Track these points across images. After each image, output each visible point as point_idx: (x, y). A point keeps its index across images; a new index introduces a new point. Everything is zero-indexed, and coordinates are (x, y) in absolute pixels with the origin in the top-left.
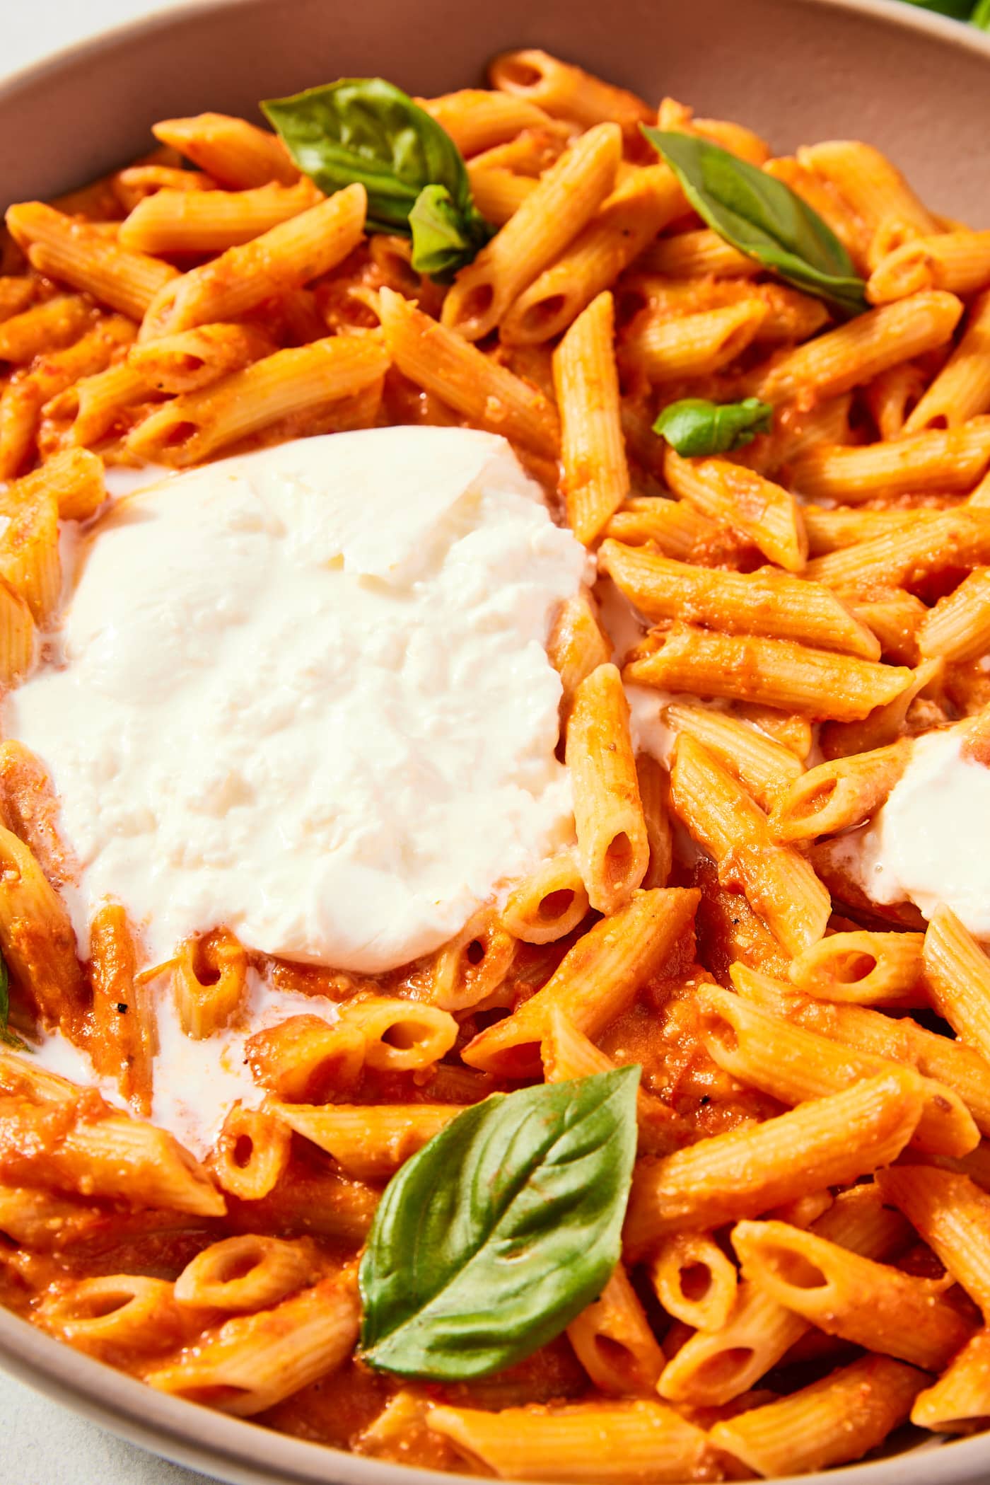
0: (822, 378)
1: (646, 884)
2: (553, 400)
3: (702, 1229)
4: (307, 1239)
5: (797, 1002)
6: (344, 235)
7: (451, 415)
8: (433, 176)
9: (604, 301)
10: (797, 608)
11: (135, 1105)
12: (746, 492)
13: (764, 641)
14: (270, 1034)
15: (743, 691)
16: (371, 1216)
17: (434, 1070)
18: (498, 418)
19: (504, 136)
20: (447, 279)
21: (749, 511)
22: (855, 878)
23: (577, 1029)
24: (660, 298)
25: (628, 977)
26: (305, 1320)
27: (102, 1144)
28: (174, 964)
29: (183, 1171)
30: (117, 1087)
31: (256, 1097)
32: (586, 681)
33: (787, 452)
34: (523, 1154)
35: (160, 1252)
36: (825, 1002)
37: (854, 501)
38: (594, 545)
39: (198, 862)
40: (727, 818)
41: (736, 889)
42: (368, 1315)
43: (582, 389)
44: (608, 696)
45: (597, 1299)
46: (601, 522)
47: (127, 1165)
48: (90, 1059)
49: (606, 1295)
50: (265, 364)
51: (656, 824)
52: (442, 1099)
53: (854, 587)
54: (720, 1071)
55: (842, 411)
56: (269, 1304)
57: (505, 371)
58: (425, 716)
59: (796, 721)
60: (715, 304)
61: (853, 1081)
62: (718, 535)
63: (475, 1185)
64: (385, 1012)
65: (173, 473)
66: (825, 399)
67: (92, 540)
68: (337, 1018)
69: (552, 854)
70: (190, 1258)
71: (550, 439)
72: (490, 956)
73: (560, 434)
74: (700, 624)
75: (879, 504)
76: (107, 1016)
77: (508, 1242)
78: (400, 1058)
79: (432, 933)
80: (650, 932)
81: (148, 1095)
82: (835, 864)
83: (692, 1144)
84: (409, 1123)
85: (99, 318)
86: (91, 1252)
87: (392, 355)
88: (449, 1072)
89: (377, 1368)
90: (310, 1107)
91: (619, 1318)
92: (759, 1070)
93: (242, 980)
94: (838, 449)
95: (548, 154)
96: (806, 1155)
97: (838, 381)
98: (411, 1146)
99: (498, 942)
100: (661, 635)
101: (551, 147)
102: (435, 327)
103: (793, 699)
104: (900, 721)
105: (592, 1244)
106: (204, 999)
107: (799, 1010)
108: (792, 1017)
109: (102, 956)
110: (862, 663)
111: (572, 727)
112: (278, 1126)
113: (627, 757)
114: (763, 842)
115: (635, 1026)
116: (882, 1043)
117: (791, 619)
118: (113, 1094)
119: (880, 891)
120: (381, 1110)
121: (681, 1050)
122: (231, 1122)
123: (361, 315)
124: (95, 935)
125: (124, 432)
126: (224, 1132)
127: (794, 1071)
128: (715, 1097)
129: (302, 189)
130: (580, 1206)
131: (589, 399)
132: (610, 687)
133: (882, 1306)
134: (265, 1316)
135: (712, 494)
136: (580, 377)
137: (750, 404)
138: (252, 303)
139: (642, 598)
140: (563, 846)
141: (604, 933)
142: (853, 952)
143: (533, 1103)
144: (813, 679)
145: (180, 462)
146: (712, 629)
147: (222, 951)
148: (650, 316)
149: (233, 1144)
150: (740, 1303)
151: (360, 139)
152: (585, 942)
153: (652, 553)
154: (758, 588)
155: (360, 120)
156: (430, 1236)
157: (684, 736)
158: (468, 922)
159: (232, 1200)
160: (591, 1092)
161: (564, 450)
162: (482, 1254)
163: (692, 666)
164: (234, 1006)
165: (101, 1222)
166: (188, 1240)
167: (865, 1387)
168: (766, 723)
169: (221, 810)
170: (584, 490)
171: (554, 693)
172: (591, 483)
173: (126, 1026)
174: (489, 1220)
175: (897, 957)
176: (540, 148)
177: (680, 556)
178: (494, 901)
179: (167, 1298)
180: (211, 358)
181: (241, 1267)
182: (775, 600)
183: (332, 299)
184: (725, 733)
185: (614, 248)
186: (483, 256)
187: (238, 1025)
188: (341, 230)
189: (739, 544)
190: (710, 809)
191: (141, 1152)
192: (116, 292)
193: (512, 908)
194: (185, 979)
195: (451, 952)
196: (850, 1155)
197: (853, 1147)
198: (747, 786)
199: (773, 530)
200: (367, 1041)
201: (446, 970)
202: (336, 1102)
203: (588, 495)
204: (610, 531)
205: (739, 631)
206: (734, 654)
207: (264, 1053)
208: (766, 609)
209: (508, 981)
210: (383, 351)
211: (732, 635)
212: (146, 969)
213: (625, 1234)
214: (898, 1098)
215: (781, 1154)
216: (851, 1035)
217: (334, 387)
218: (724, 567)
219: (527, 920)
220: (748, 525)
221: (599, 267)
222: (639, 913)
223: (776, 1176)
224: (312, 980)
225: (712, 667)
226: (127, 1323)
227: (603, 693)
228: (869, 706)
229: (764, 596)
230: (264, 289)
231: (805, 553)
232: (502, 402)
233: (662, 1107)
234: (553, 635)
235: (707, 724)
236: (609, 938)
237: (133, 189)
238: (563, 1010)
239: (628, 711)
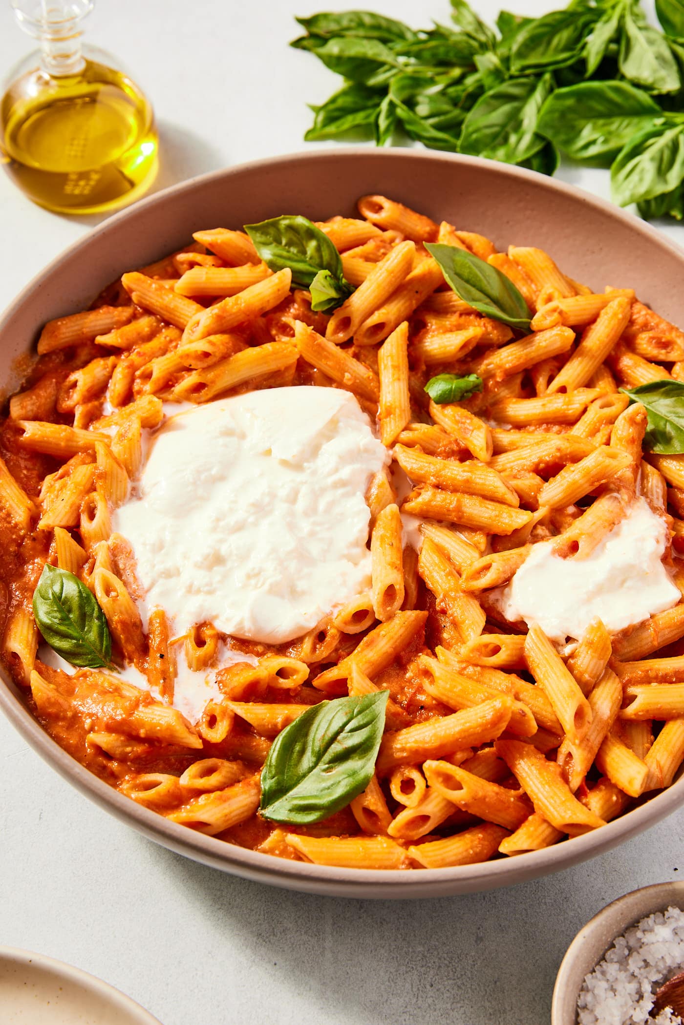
0: (508, 366)
1: (403, 608)
2: (377, 373)
3: (412, 764)
4: (239, 761)
5: (464, 665)
6: (280, 293)
7: (328, 381)
8: (325, 263)
9: (404, 326)
10: (481, 481)
11: (166, 699)
12: (463, 423)
13: (466, 496)
14: (227, 670)
15: (455, 519)
16: (268, 753)
17: (299, 689)
18: (350, 383)
19: (361, 242)
20: (329, 313)
21: (465, 432)
22: (499, 609)
23: (363, 674)
24: (433, 323)
25: (390, 650)
26: (236, 796)
27: (150, 716)
28: (185, 637)
29: (185, 728)
30: (158, 691)
31: (220, 698)
32: (382, 512)
33: (490, 400)
34: (335, 727)
35: (174, 764)
36: (476, 665)
37: (519, 426)
38: (392, 445)
39: (198, 591)
40: (442, 579)
41: (444, 612)
42: (264, 795)
43: (391, 371)
44: (392, 519)
45: (364, 792)
46: (395, 435)
47: (160, 725)
48: (146, 678)
49: (368, 790)
50: (240, 355)
51: (410, 580)
52: (303, 702)
53: (512, 470)
54: (428, 695)
55: (518, 381)
56: (221, 788)
57: (354, 360)
58: (305, 526)
59: (480, 534)
60: (459, 328)
61: (483, 701)
62: (450, 443)
63: (314, 740)
64: (277, 662)
65: (195, 406)
66: (510, 376)
67: (156, 438)
68: (257, 664)
69: (360, 593)
70: (187, 767)
71: (374, 393)
72: (328, 639)
73: (379, 392)
74: (437, 486)
75: (532, 428)
76: (155, 659)
77: (327, 766)
78: (284, 683)
79: (301, 628)
80: (402, 631)
81: (172, 695)
82: (490, 602)
83: (411, 726)
84: (286, 712)
85: (163, 327)
86: (144, 763)
87: (300, 352)
88: (306, 691)
89: (267, 818)
90: (243, 703)
91: (373, 800)
92: (444, 695)
93: (216, 646)
94: (514, 400)
95: (382, 251)
96: (459, 732)
97: (515, 367)
98: (287, 722)
99: (332, 632)
100: (419, 491)
101: (384, 247)
102: (320, 339)
103: (478, 523)
104: (528, 536)
105: (363, 768)
106: (198, 653)
107: (465, 668)
108: (461, 673)
109: (154, 633)
110: (510, 508)
111: (374, 533)
112: (229, 711)
113: (398, 549)
114: (457, 591)
115: (393, 673)
116: (500, 684)
117: (478, 487)
118: (156, 693)
119: (510, 615)
120: (275, 706)
121: (412, 684)
122: (208, 708)
123: (286, 330)
124: (151, 623)
125: (173, 386)
126: (204, 713)
127: (458, 696)
128: (426, 706)
129: (262, 267)
130: (358, 751)
131: (393, 375)
132: (393, 516)
133: (487, 800)
134: (218, 793)
135: (449, 422)
136: (390, 364)
137: (472, 378)
138: (235, 324)
139: (411, 473)
140: (366, 589)
141: (382, 630)
142: (490, 643)
143: (341, 705)
144: (487, 515)
145: (198, 400)
146: (442, 489)
147: (207, 632)
148: (427, 332)
149: (208, 718)
150: (425, 797)
151: (290, 244)
152: (372, 633)
153: (418, 451)
154: (464, 471)
155: (290, 235)
156: (293, 762)
157: (427, 539)
158: (319, 623)
159: (205, 742)
160: (367, 701)
161: (380, 399)
162: (315, 771)
163: (432, 506)
164: (211, 657)
165: (149, 750)
166: (187, 760)
167: (480, 835)
168: (466, 534)
169: (210, 568)
170: (388, 419)
171: (367, 517)
172: (392, 416)
173: (163, 663)
174: (319, 756)
175: (511, 647)
176: (378, 248)
177: (431, 452)
178: (332, 613)
179: (176, 784)
180: (214, 352)
181: (209, 772)
182: (471, 477)
183: (274, 322)
184: (446, 538)
185: (410, 299)
186: (347, 303)
187: (213, 665)
188: (279, 290)
189: (460, 447)
190: (435, 574)
191: (167, 719)
192: (172, 316)
193: (339, 617)
194: (190, 644)
195: (310, 636)
196: (478, 733)
197: (479, 730)
198: (453, 564)
199: (475, 442)
200: (269, 675)
201: (307, 644)
202: (255, 702)
203: (390, 422)
204: (400, 439)
205: (455, 491)
206: (451, 502)
207: (224, 678)
208: (467, 481)
209: (336, 650)
210: (296, 350)
211: (451, 492)
212: (172, 639)
213: (376, 764)
214: (500, 709)
215: (448, 732)
216: (487, 681)
217: (273, 366)
218: (452, 458)
219: (346, 623)
220: (464, 439)
221: (402, 309)
222: (398, 622)
223: (445, 741)
224: (247, 646)
225: (441, 507)
226: (158, 793)
227: (390, 518)
228: (512, 529)
229: (466, 475)
230: (241, 318)
231: (491, 452)
232: (352, 375)
233: (400, 710)
234: (368, 489)
235: (439, 534)
236: (383, 633)
237: (182, 263)
238: (357, 664)
239: (402, 527)
